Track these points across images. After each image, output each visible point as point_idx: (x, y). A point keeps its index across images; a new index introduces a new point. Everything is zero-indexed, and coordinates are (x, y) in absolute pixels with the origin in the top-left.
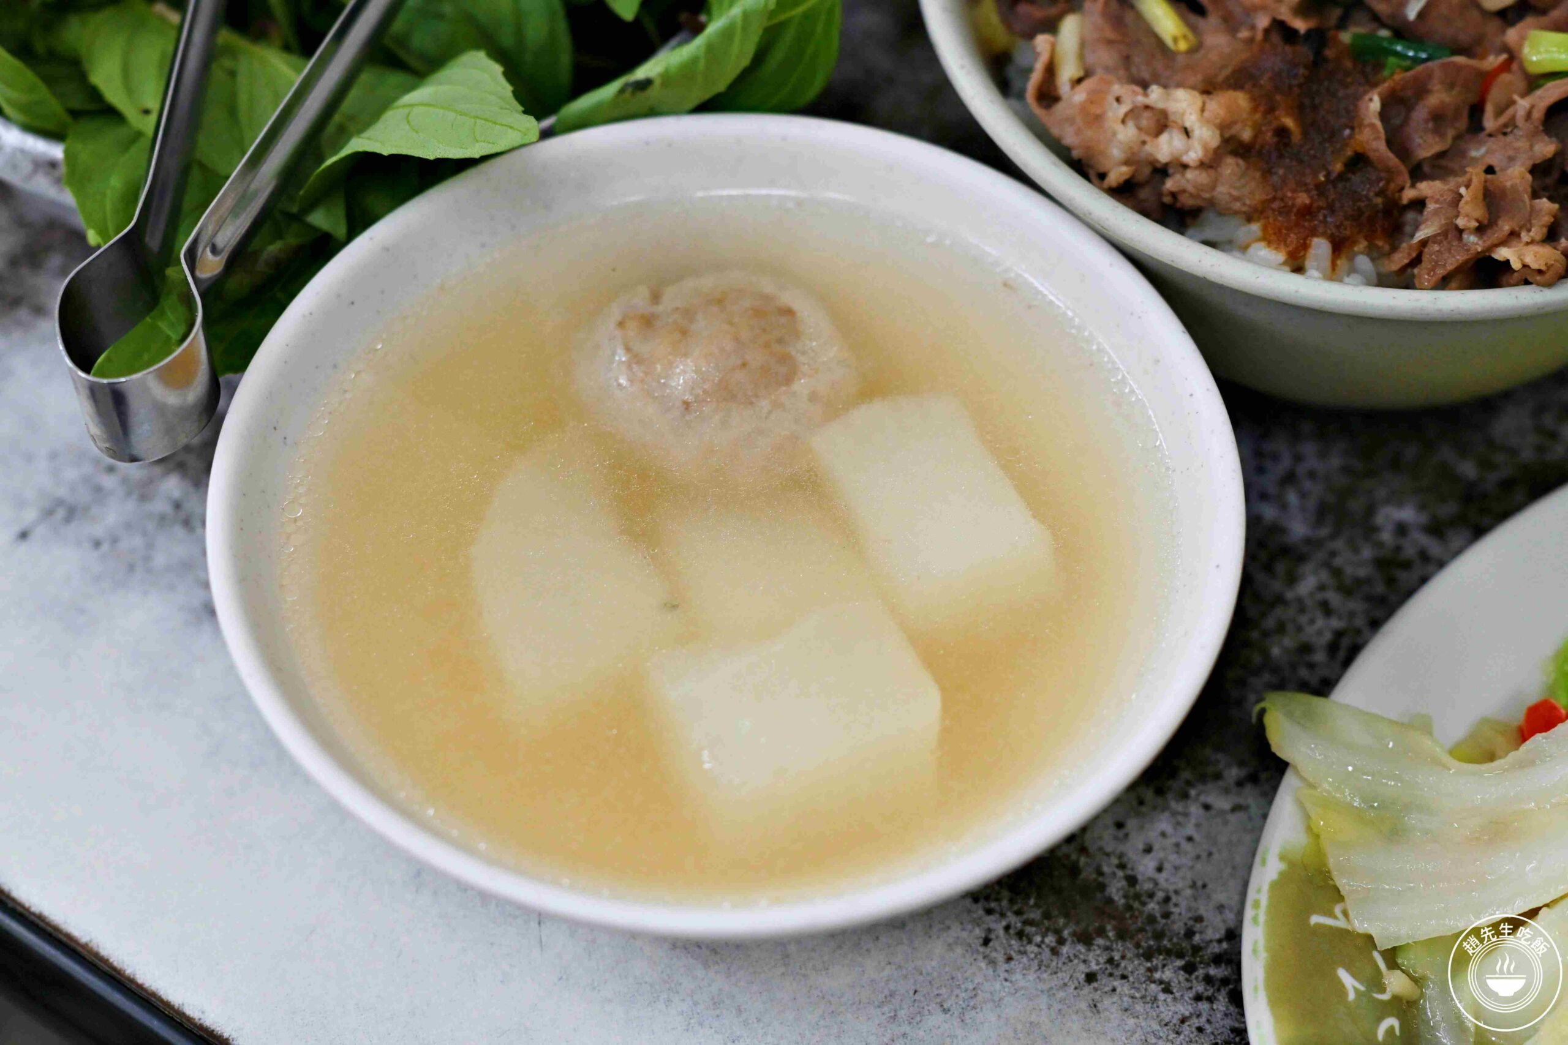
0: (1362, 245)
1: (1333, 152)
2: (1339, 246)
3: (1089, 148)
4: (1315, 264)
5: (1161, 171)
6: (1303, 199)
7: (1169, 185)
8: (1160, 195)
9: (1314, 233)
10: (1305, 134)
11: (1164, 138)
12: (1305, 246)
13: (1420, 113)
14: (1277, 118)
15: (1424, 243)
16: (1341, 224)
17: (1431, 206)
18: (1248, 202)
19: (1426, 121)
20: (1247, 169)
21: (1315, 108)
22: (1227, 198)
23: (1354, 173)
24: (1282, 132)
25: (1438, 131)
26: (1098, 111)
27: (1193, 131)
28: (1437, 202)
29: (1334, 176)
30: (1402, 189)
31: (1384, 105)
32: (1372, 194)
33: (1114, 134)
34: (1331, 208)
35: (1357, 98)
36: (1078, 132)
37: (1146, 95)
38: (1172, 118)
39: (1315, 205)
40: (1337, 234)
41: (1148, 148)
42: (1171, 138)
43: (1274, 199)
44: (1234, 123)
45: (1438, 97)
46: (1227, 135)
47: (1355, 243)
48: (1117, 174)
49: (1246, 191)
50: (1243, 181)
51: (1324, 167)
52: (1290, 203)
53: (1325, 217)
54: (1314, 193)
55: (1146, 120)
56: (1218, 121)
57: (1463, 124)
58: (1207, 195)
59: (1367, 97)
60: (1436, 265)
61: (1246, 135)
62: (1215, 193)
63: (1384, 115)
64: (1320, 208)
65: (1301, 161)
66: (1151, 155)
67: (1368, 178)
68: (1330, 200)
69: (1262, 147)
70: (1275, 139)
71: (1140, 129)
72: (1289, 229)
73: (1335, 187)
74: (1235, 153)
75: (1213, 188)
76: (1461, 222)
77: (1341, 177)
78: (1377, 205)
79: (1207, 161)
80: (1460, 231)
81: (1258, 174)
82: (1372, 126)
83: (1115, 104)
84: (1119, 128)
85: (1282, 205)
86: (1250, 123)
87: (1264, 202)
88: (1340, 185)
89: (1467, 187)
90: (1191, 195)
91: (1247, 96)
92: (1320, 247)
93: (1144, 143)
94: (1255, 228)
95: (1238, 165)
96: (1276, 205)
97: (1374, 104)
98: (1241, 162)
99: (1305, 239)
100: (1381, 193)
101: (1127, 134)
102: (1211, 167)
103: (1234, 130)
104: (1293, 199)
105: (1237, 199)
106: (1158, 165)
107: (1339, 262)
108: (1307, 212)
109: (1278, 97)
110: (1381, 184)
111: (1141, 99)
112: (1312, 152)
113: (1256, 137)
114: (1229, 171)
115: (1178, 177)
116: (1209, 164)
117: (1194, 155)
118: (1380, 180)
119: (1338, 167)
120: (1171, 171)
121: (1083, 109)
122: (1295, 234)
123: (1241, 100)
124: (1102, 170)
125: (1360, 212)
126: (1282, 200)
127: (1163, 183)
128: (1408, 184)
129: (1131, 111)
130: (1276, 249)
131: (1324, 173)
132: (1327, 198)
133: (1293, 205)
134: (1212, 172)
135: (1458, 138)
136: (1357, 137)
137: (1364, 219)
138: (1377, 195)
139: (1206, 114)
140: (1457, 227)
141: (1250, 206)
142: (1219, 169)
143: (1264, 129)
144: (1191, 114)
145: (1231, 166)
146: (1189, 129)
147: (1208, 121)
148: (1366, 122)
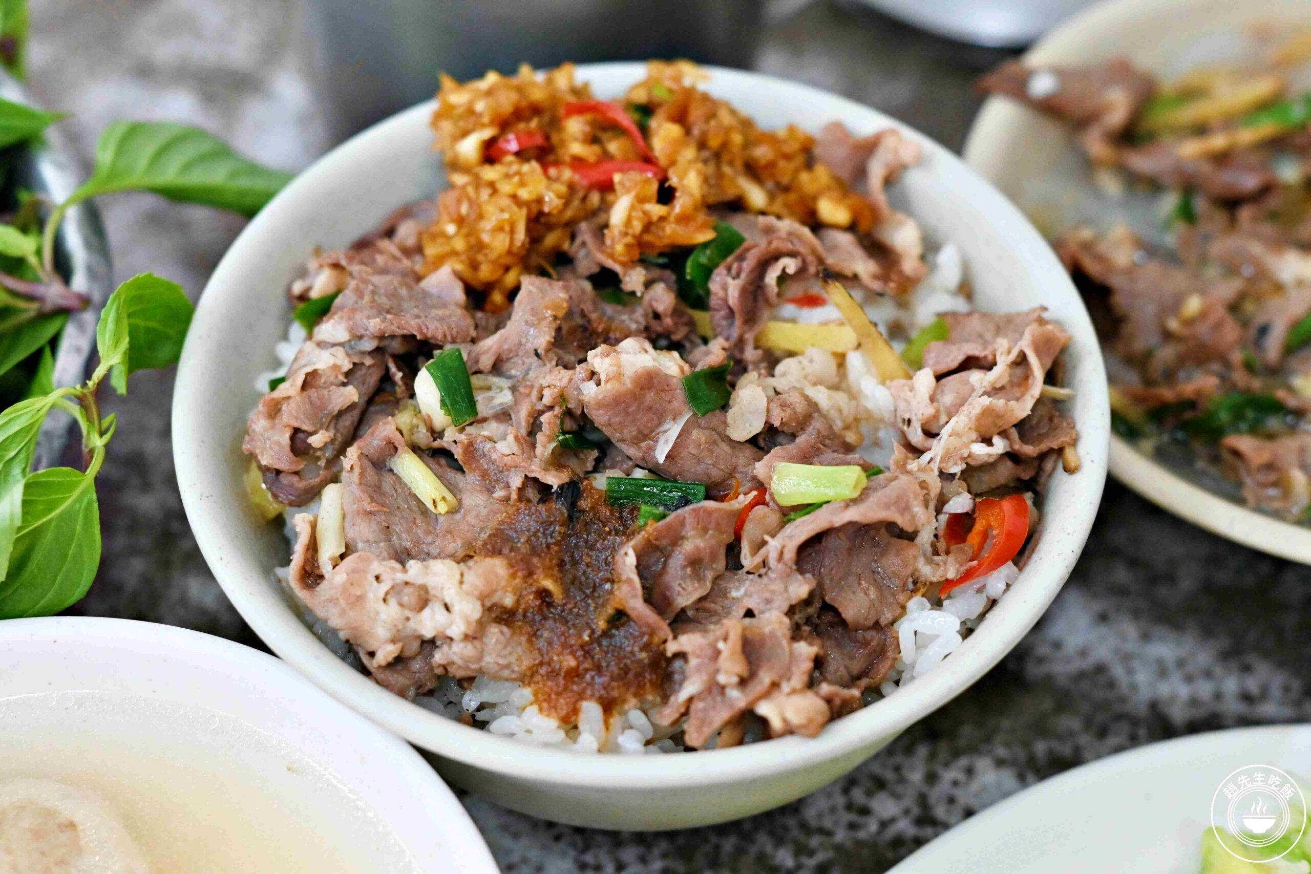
0: (632, 702)
1: (596, 608)
2: (609, 707)
3: (355, 629)
4: (587, 727)
5: (429, 644)
6: (570, 662)
7: (439, 657)
8: (432, 668)
9: (581, 696)
10: (566, 592)
11: (427, 612)
12: (575, 711)
13: (677, 561)
14: (537, 581)
15: (691, 700)
16: (609, 685)
17: (693, 662)
18: (516, 669)
19: (684, 567)
20: (512, 635)
21: (575, 563)
22: (497, 668)
23: (617, 628)
24: (544, 595)
25: (697, 576)
26: (358, 593)
27: (453, 605)
28: (698, 656)
29: (598, 633)
30: (665, 642)
31: (639, 557)
32: (636, 649)
33: (377, 613)
34: (598, 669)
35: (614, 550)
36: (343, 612)
37: (404, 569)
38: (432, 592)
39: (581, 668)
40: (605, 695)
41: (412, 624)
42: (433, 611)
43: (541, 664)
44: (495, 591)
45: (693, 543)
46: (488, 604)
47: (624, 701)
48: (386, 653)
49: (512, 659)
50: (509, 649)
51: (588, 625)
52: (558, 667)
53: (593, 678)
54: (580, 653)
55: (409, 597)
56: (477, 593)
57: (721, 564)
58: (474, 666)
59: (622, 552)
60: (703, 723)
61: (509, 601)
62: (483, 664)
63: (641, 568)
64: (587, 670)
65: (565, 622)
66: (415, 630)
67: (631, 634)
68: (596, 660)
69: (525, 611)
70: (538, 602)
71: (401, 605)
72: (559, 694)
73: (600, 645)
74: (498, 620)
75: (480, 658)
76: (722, 679)
77: (606, 634)
78: (641, 660)
79: (470, 633)
80: (722, 688)
81: (523, 639)
82: (629, 581)
83: (375, 583)
84: (381, 607)
85: (550, 670)
86: (510, 589)
87: (530, 668)
88: (605, 643)
89: (725, 639)
90: (460, 667)
91: (505, 562)
92: (591, 710)
93: (408, 619)
94: (527, 693)
95: (502, 633)
96: (543, 670)
97: (628, 559)
98: (505, 629)
99: (575, 703)
100: (646, 647)
101: (390, 613)
102: (475, 638)
103: (495, 598)
104: (561, 662)
105: (507, 666)
106: (425, 639)
107: (612, 721)
108: (573, 674)
109: (535, 560)
110: (645, 639)
111: (400, 577)
112: (576, 610)
113: (518, 602)
114: (494, 641)
115: (445, 648)
116: (473, 636)
117: (457, 630)
118: (642, 634)
119: (602, 624)
120: (438, 643)
121: (345, 589)
122: (565, 699)
123: (498, 567)
124: (371, 649)
125: (626, 670)
126: (549, 664)
127: (432, 656)
128: (670, 637)
129: (393, 587)
130: (548, 716)
131: (588, 632)
132: (593, 658)
133: (560, 669)
134: (477, 643)
135: (717, 579)
136: (617, 593)
137: (631, 676)
138: (641, 650)
139: (464, 586)
140: (718, 684)
141: (518, 672)
142: (484, 639)
143: (524, 593)
144: (449, 589)
145: (495, 634)
146: (449, 604)
147: (468, 594)
148: (624, 578)
